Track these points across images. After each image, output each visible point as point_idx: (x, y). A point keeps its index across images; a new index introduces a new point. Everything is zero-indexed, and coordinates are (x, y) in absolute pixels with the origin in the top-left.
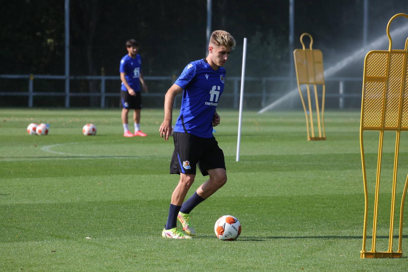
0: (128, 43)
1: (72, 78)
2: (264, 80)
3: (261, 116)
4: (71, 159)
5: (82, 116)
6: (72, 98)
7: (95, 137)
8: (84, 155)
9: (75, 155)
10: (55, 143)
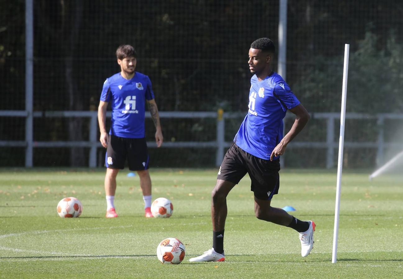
0: (119, 52)
1: (39, 114)
2: (381, 118)
3: (374, 183)
4: (34, 260)
5: (55, 183)
6: (36, 150)
7: (78, 221)
8: (60, 254)
9: (43, 253)
10: (7, 232)
